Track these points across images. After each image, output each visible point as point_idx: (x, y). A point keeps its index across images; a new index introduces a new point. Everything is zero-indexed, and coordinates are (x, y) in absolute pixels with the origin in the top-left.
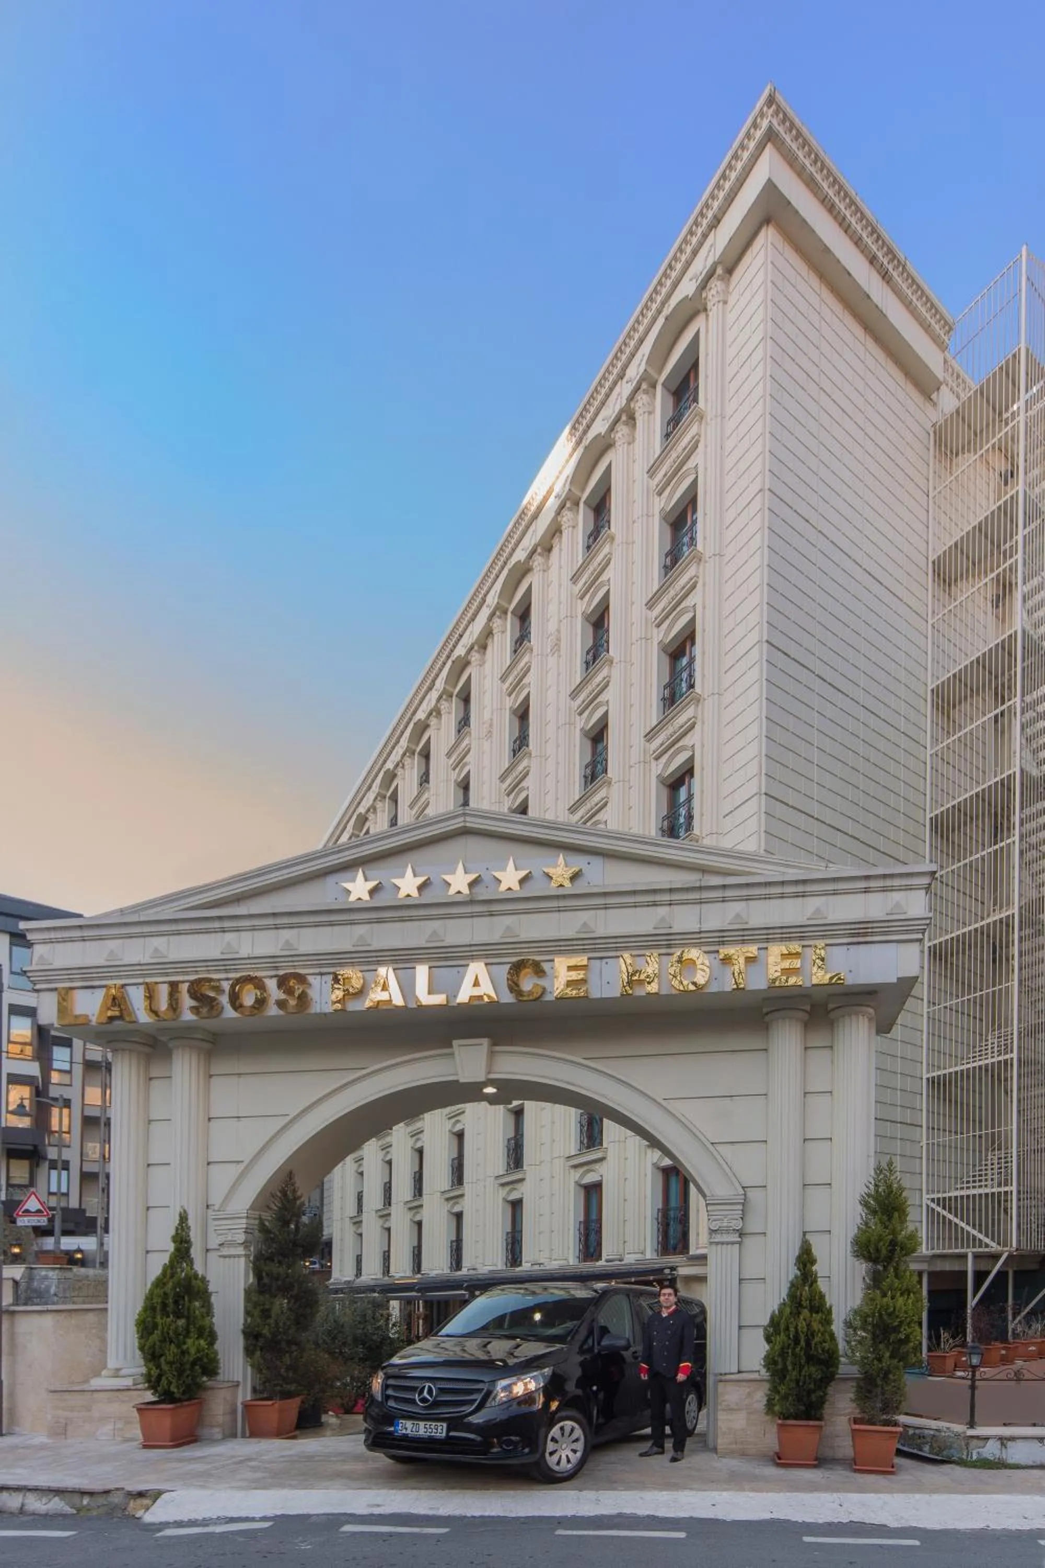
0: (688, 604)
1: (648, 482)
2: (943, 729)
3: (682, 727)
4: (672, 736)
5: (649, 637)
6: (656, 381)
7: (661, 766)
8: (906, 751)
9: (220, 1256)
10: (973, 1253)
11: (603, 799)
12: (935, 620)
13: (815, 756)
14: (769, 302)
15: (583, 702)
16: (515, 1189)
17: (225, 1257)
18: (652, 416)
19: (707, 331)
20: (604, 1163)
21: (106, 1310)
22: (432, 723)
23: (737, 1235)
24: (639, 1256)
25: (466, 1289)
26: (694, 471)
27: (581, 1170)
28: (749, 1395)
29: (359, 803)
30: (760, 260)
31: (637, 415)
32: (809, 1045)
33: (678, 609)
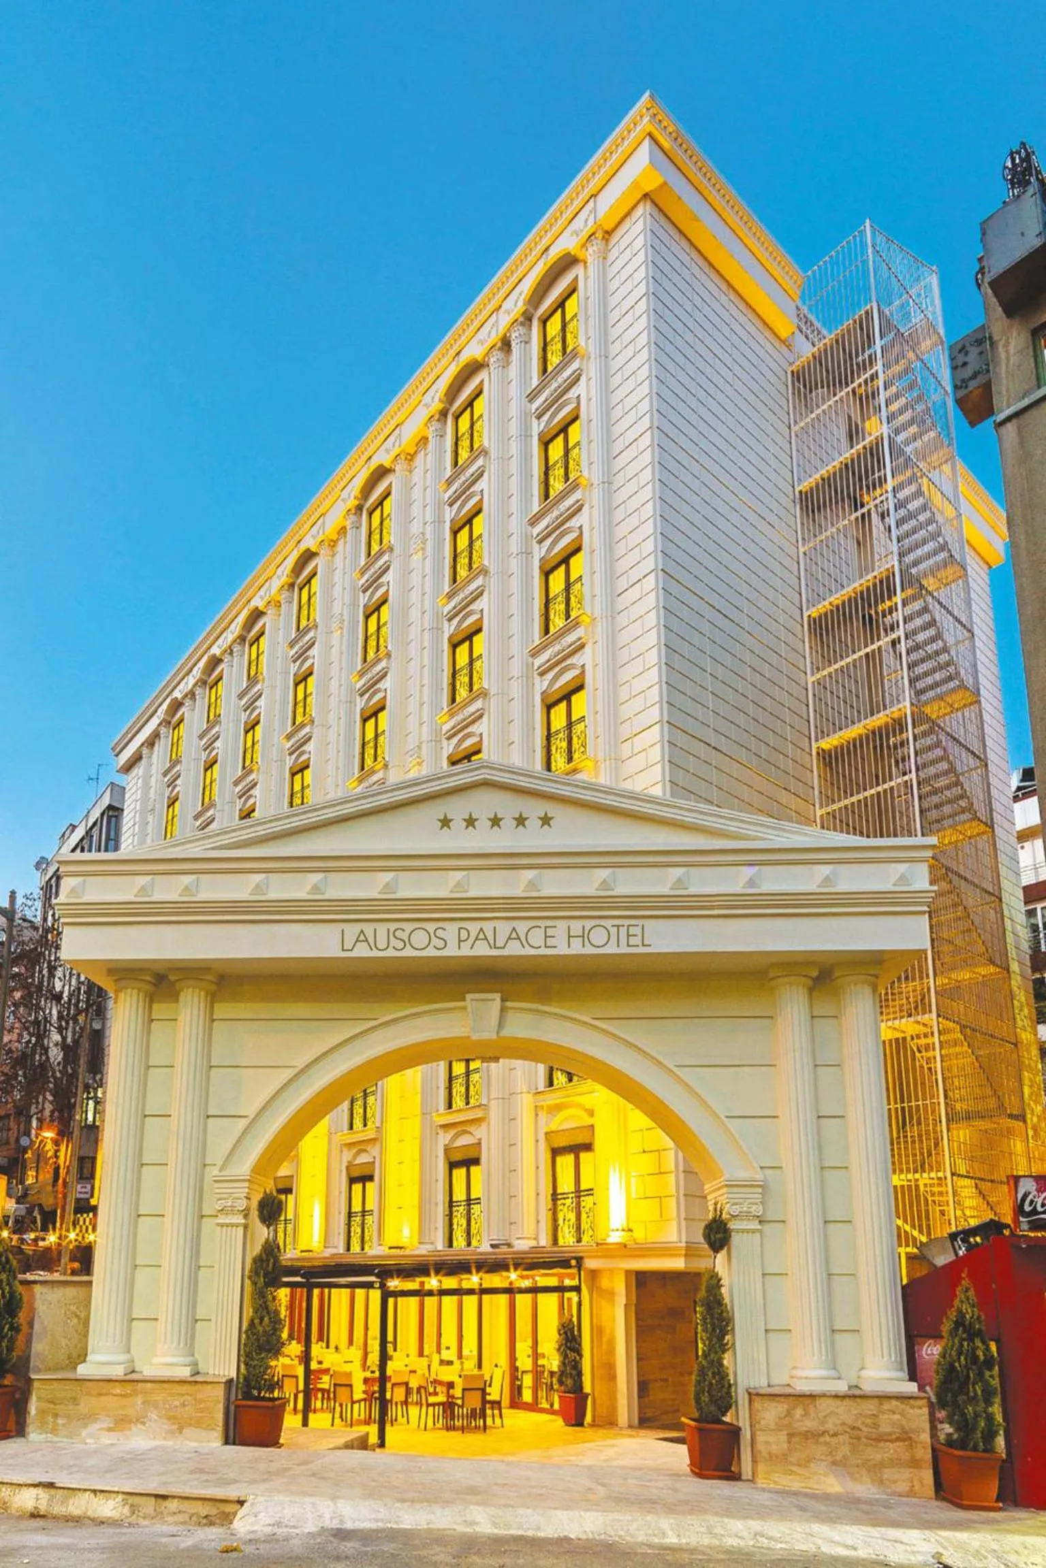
0: (572, 525)
1: (525, 406)
2: (823, 657)
3: (570, 646)
4: (559, 654)
5: (529, 551)
6: (533, 315)
7: (546, 684)
8: (789, 677)
9: (218, 1224)
10: (907, 1254)
11: (478, 710)
12: (806, 548)
13: (708, 682)
14: (650, 263)
15: (455, 608)
16: (365, 1151)
17: (222, 1225)
18: (528, 346)
19: (586, 278)
20: (484, 1125)
21: (90, 1283)
22: (269, 612)
23: (757, 1222)
24: (533, 1243)
25: (377, 1276)
26: (575, 400)
27: (452, 1132)
28: (789, 1414)
29: (175, 688)
30: (640, 226)
31: (513, 344)
32: (815, 1014)
33: (562, 529)
